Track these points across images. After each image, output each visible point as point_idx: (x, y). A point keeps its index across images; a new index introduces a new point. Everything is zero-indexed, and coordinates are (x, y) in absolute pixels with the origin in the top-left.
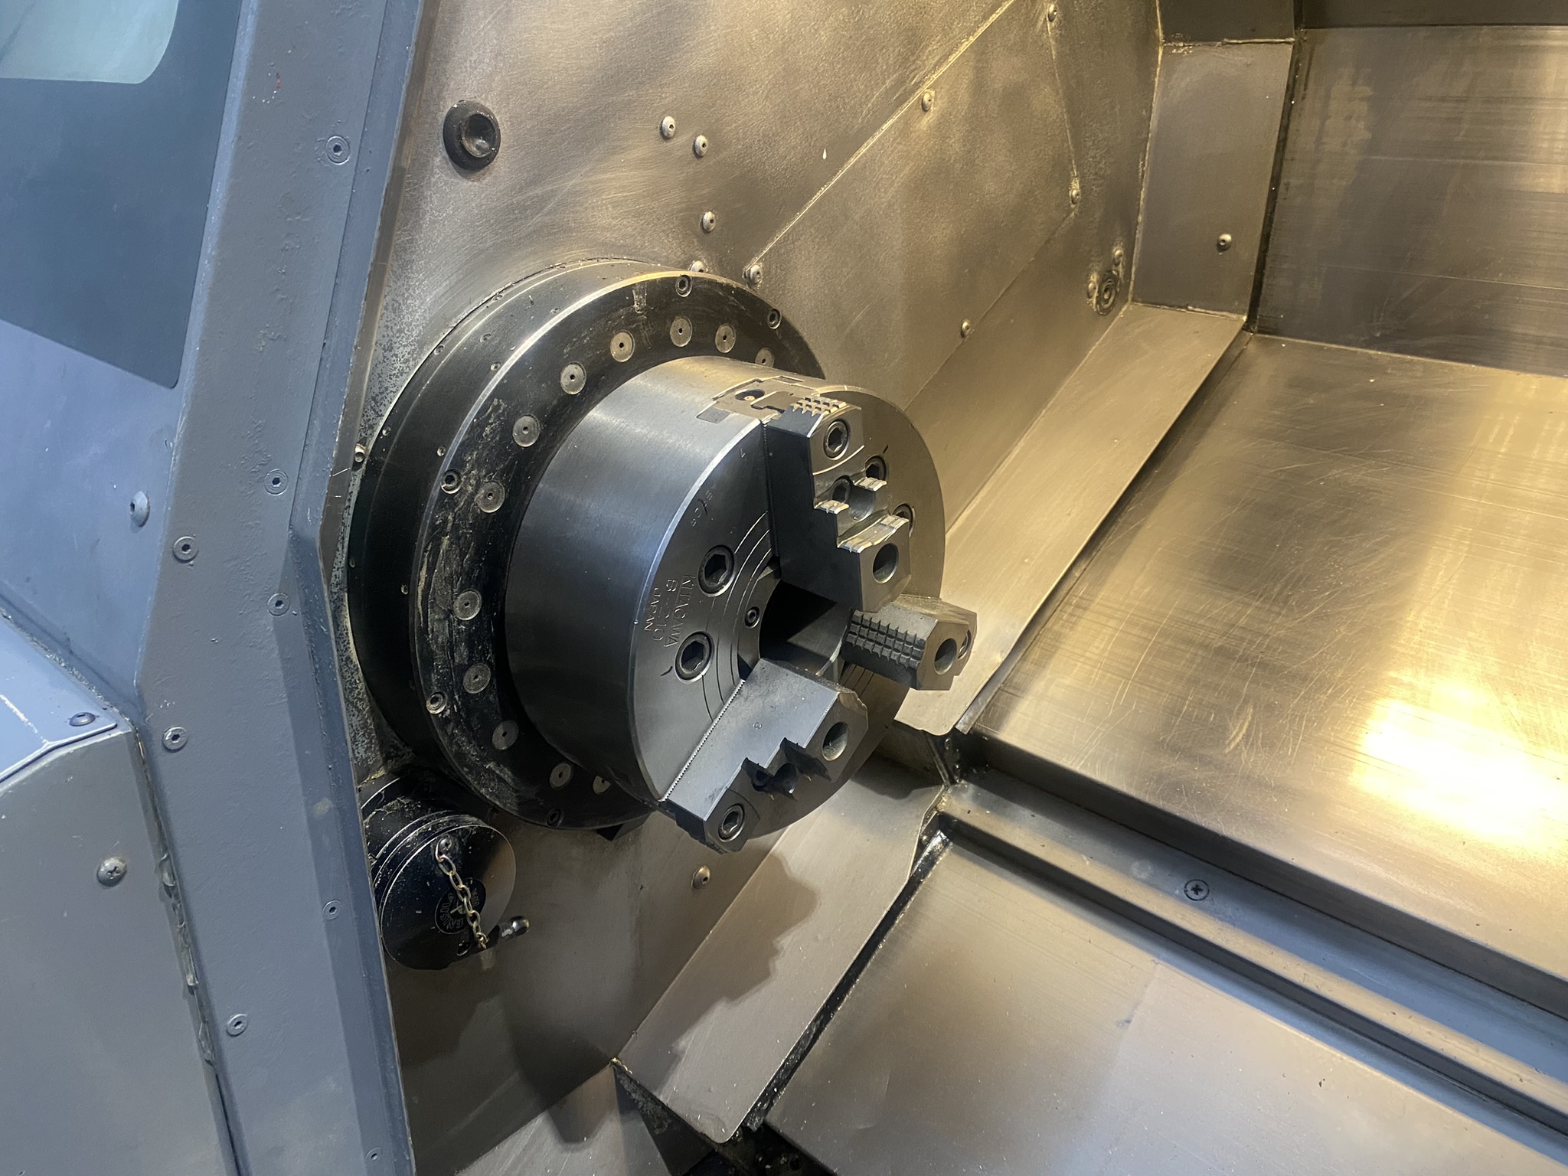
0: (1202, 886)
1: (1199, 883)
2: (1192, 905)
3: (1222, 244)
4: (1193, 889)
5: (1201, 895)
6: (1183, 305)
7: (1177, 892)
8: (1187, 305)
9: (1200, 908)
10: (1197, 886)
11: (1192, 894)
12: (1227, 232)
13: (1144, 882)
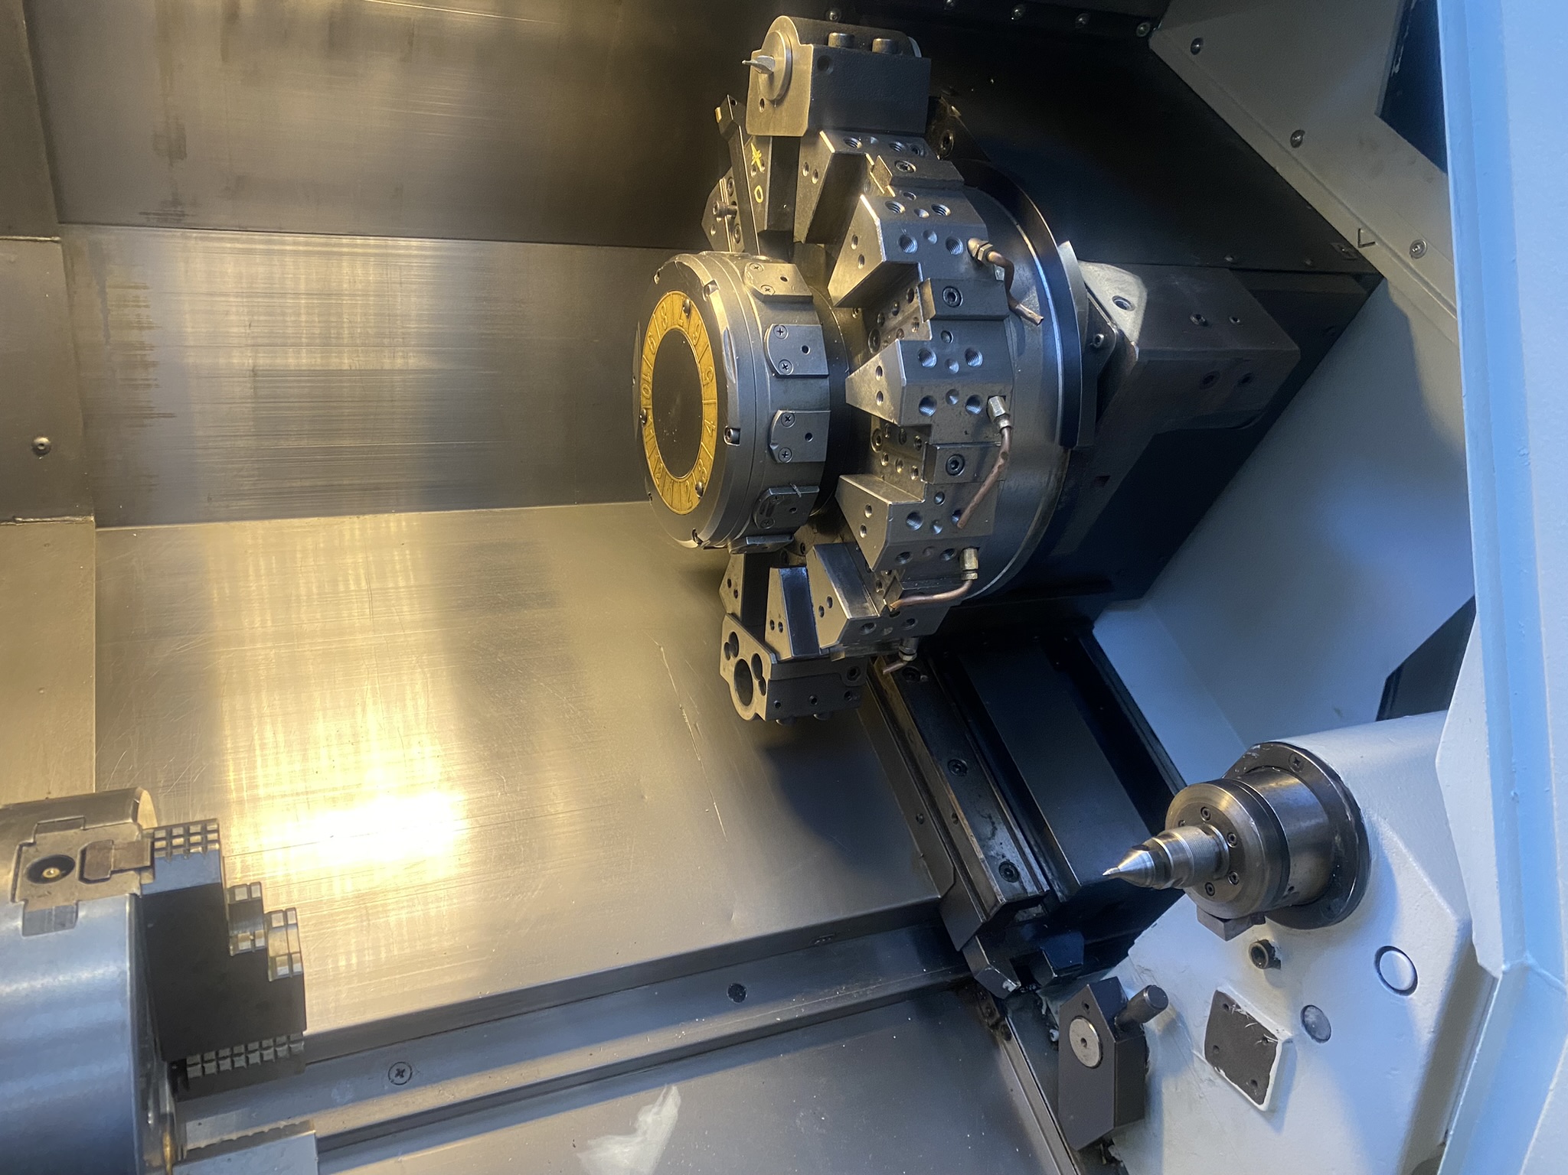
0: (402, 1067)
1: (395, 1068)
2: (406, 1089)
3: (41, 448)
4: (397, 1075)
5: (407, 1075)
6: (9, 518)
7: (386, 1088)
8: (14, 517)
9: (415, 1086)
10: (398, 1070)
11: (399, 1080)
12: (42, 436)
13: (353, 1101)
